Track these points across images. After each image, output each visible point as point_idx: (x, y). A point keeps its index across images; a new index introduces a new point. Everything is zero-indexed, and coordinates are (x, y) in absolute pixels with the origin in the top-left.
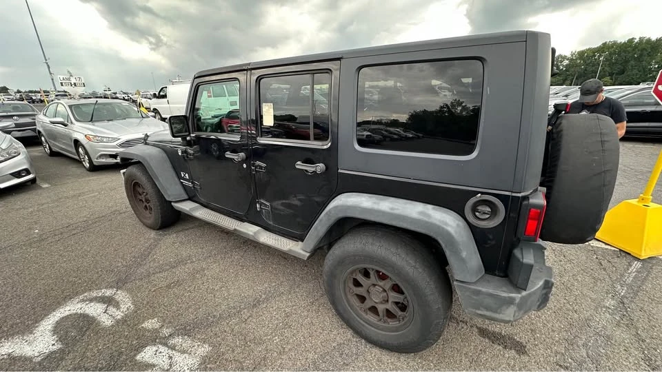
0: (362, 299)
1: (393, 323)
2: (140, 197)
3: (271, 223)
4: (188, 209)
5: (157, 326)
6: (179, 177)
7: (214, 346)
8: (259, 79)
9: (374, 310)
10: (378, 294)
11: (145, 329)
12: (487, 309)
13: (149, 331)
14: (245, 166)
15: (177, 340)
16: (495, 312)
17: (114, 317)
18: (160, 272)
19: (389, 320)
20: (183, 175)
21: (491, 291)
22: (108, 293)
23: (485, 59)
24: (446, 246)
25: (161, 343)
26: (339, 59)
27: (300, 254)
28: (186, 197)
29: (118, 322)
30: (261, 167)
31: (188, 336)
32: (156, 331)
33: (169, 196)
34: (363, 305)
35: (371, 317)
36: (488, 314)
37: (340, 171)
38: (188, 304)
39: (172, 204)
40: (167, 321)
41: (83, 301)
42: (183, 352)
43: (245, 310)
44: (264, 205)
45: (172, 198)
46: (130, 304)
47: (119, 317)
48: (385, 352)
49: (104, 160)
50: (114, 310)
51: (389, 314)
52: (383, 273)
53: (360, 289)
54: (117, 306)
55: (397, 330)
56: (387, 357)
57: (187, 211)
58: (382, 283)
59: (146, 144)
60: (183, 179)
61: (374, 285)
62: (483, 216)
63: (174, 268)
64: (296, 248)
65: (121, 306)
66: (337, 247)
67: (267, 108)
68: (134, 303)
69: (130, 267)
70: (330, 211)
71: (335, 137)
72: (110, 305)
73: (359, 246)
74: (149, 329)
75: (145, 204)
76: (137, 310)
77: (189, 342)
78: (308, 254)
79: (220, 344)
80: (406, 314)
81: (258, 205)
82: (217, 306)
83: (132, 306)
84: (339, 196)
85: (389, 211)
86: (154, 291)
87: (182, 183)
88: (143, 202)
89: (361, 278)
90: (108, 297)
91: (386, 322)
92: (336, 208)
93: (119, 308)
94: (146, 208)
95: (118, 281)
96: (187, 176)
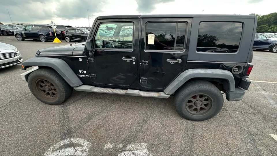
0: (190, 107)
1: (202, 112)
2: (42, 88)
3: (146, 87)
4: (90, 89)
5: (113, 145)
6: (77, 73)
7: (147, 142)
8: (147, 23)
9: (196, 110)
10: (200, 103)
11: (109, 149)
12: (237, 98)
13: (112, 149)
14: (134, 63)
15: (129, 147)
16: (239, 98)
17: (85, 151)
18: (85, 124)
21: (239, 92)
22: (66, 141)
23: (243, 23)
25: (124, 151)
26: (192, 18)
27: (165, 96)
28: (82, 84)
29: (89, 151)
30: (145, 63)
31: (132, 143)
32: (115, 147)
33: (73, 84)
34: (191, 109)
35: (194, 112)
36: (237, 99)
37: (187, 61)
38: (117, 132)
39: (74, 88)
40: (115, 141)
42: (137, 150)
43: (144, 126)
44: (143, 80)
45: (75, 85)
46: (87, 143)
47: (88, 150)
48: (200, 122)
50: (80, 148)
51: (201, 109)
52: (204, 95)
53: (191, 103)
54: (79, 145)
55: (204, 113)
56: (201, 123)
58: (201, 99)
59: (39, 57)
60: (81, 74)
61: (197, 101)
62: (235, 71)
63: (91, 119)
64: (162, 94)
65: (82, 144)
66: (186, 90)
67: (151, 36)
68: (88, 141)
69: (63, 126)
70: (186, 77)
71: (187, 48)
72: (75, 146)
73: (197, 87)
74: (110, 148)
75: (47, 91)
76: (94, 143)
77: (135, 145)
78: (169, 96)
79: (148, 141)
80: (208, 107)
81: (140, 80)
82: (130, 128)
83: (89, 142)
84: (187, 71)
85: (212, 73)
86: (93, 132)
87: (79, 77)
88: (44, 91)
89: (192, 99)
90: (69, 144)
91: (200, 112)
92: (190, 75)
93: (83, 146)
94: (48, 94)
95: (65, 134)
96: (85, 72)
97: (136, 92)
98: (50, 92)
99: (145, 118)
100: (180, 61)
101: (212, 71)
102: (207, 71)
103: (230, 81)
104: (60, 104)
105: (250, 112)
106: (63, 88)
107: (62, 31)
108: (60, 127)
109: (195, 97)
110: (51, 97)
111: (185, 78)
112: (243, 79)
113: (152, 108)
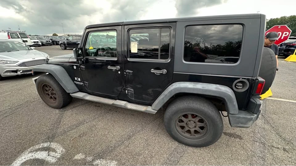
0: (182, 127)
1: (197, 136)
2: (47, 92)
3: (133, 99)
4: (82, 96)
5: (83, 157)
6: (73, 80)
7: (118, 161)
8: (129, 30)
9: (189, 132)
10: (193, 125)
11: (77, 160)
12: (242, 123)
13: (80, 160)
14: (119, 72)
15: (97, 162)
16: (245, 124)
17: (55, 157)
18: (71, 130)
19: (195, 135)
20: (76, 79)
21: (244, 116)
22: (46, 145)
23: (243, 24)
24: (228, 101)
26: (175, 22)
27: (151, 111)
28: (78, 90)
29: (59, 159)
30: (129, 73)
31: (103, 159)
32: (84, 159)
33: (69, 91)
34: (183, 130)
35: (187, 135)
36: (241, 125)
37: (174, 72)
38: (95, 143)
39: (70, 94)
40: (87, 153)
41: (31, 152)
43: (125, 141)
44: (129, 91)
45: (70, 91)
46: (62, 149)
47: (58, 157)
48: (194, 148)
49: (9, 74)
50: (54, 153)
51: (196, 132)
52: (196, 115)
53: (183, 123)
54: (54, 150)
55: (200, 138)
56: (196, 150)
57: (81, 97)
58: (194, 120)
59: (48, 63)
60: (76, 81)
61: (190, 121)
62: (239, 87)
63: (78, 127)
64: (149, 109)
65: (57, 150)
66: (173, 106)
67: (134, 44)
68: (64, 148)
69: (52, 130)
70: (171, 91)
71: (173, 57)
72: (50, 151)
73: (186, 105)
74: (79, 159)
76: (67, 151)
77: (104, 161)
78: (156, 111)
80: (204, 131)
81: (126, 91)
82: (110, 142)
83: (64, 150)
84: (174, 84)
85: (202, 88)
86: (73, 140)
87: (75, 83)
88: (49, 95)
89: (183, 119)
90: (46, 147)
91: (194, 135)
92: (175, 89)
93: (56, 152)
94: (51, 98)
95: (49, 138)
96: (79, 79)
97: (122, 103)
98: (52, 96)
99: (131, 134)
100: (165, 71)
101: (202, 86)
103: (227, 100)
104: (60, 109)
106: (60, 93)
107: (97, 40)
108: (50, 129)
109: (186, 116)
110: (53, 100)
111: (169, 92)
112: (252, 100)
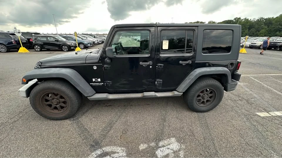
1: (208, 103)
2: (48, 103)
3: (160, 88)
4: (105, 97)
5: (146, 145)
8: (162, 31)
9: (203, 102)
10: (206, 96)
11: (144, 150)
12: (233, 88)
14: (151, 67)
15: (161, 144)
17: (123, 156)
18: (109, 132)
21: (234, 83)
22: (98, 152)
23: (233, 30)
26: (197, 27)
28: (95, 92)
29: (127, 156)
30: (161, 66)
31: (163, 140)
32: (149, 147)
34: (199, 103)
35: (202, 105)
36: (232, 89)
37: (196, 62)
39: (88, 98)
40: (146, 142)
42: (169, 144)
43: (164, 123)
44: (159, 82)
45: (89, 94)
46: (120, 149)
47: (125, 155)
51: (207, 101)
53: (200, 97)
55: (209, 105)
58: (207, 93)
59: (41, 68)
60: (95, 82)
61: (204, 94)
62: (230, 67)
63: (112, 127)
64: (176, 93)
65: (117, 151)
66: (196, 86)
67: (165, 42)
68: (120, 147)
69: (86, 138)
70: (197, 75)
71: (195, 51)
72: (110, 154)
73: (205, 83)
74: (145, 148)
75: (53, 106)
76: (127, 148)
77: (165, 141)
78: (182, 93)
79: (174, 135)
80: (212, 99)
81: (156, 82)
82: (154, 127)
83: (122, 148)
84: (195, 70)
86: (121, 138)
87: (91, 85)
88: (50, 106)
89: (201, 94)
90: (102, 154)
91: (206, 104)
92: (199, 73)
93: (118, 153)
94: (56, 108)
95: (92, 146)
96: (99, 80)
97: (152, 94)
98: (58, 106)
99: (163, 117)
100: (190, 62)
102: (211, 68)
105: (237, 99)
106: (76, 99)
108: (83, 140)
109: (202, 92)
110: (59, 111)
111: (195, 76)
112: (235, 73)
113: (163, 107)
